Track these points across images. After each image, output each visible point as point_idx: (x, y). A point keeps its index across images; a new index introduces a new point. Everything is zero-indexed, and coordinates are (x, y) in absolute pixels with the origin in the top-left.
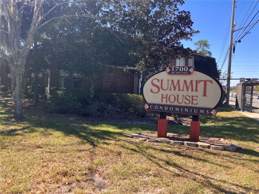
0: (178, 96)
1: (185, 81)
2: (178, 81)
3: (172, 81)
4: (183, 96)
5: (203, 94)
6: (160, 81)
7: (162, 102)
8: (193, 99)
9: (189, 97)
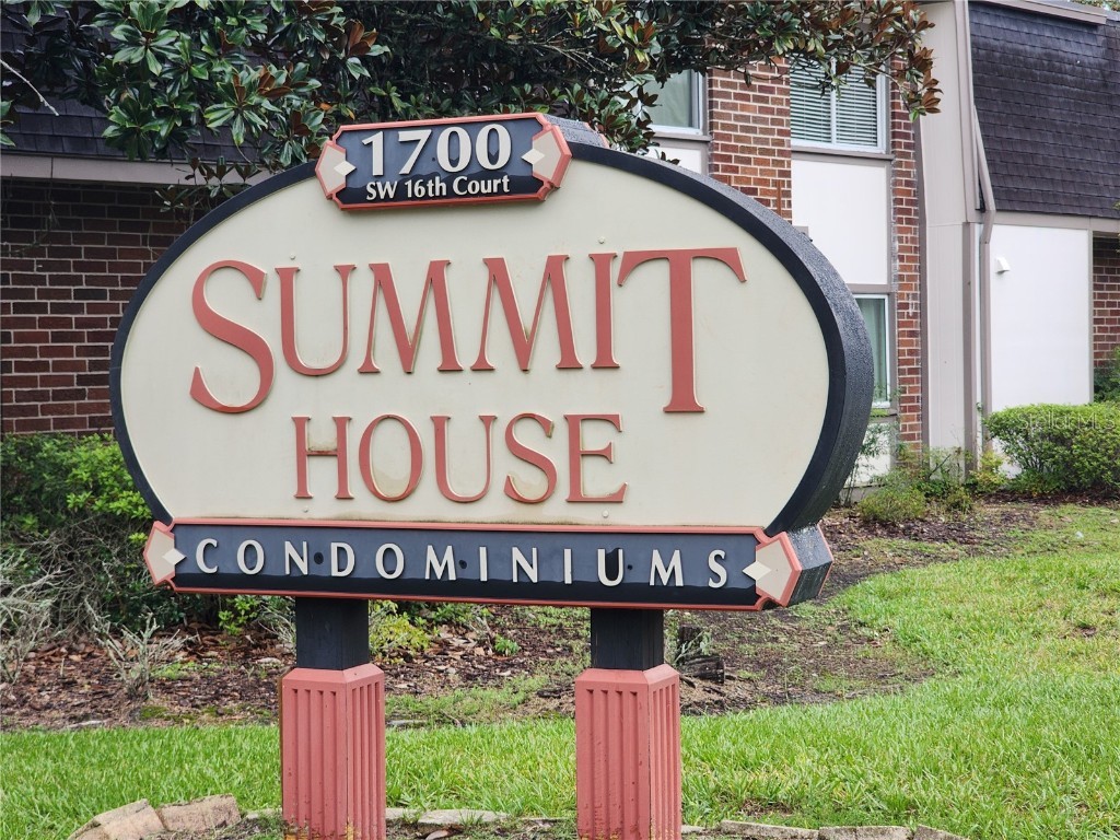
0: (440, 423)
1: (497, 272)
2: (436, 277)
3: (382, 276)
4: (487, 421)
5: (665, 398)
6: (273, 287)
7: (305, 504)
8: (577, 455)
9: (547, 426)
